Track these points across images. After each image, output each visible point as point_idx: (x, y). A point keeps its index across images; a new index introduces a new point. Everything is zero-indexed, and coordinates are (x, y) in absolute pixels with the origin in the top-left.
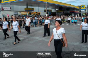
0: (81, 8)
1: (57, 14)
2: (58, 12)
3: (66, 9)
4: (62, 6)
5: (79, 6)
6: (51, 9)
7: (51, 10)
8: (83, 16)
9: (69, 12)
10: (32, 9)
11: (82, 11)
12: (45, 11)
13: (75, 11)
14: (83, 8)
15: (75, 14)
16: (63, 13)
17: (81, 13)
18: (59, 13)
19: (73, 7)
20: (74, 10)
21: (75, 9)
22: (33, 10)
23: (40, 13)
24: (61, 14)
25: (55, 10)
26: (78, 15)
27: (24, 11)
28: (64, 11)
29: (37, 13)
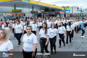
0: (66, 9)
3: (51, 10)
4: (48, 7)
9: (54, 13)
11: (67, 12)
14: (68, 9)
15: (60, 15)
20: (59, 11)
24: (47, 15)
25: (40, 11)
26: (63, 16)
28: (49, 12)
29: (22, 14)
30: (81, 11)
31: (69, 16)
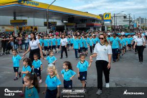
0: (104, 19)
1: (65, 29)
2: (67, 26)
3: (80, 20)
4: (72, 16)
5: (100, 15)
6: (55, 21)
7: (55, 23)
8: (107, 30)
9: (85, 25)
10: (24, 20)
11: (105, 23)
12: (45, 24)
13: (95, 23)
14: (107, 18)
15: (95, 29)
16: (76, 27)
17: (104, 27)
18: (69, 28)
19: (91, 16)
20: (93, 22)
21: (94, 20)
22: (25, 22)
23: (38, 27)
24: (73, 29)
25: (62, 22)
26: (100, 29)
27: (10, 24)
28: (76, 24)
29: (32, 27)
30: (130, 21)
31: (110, 29)
